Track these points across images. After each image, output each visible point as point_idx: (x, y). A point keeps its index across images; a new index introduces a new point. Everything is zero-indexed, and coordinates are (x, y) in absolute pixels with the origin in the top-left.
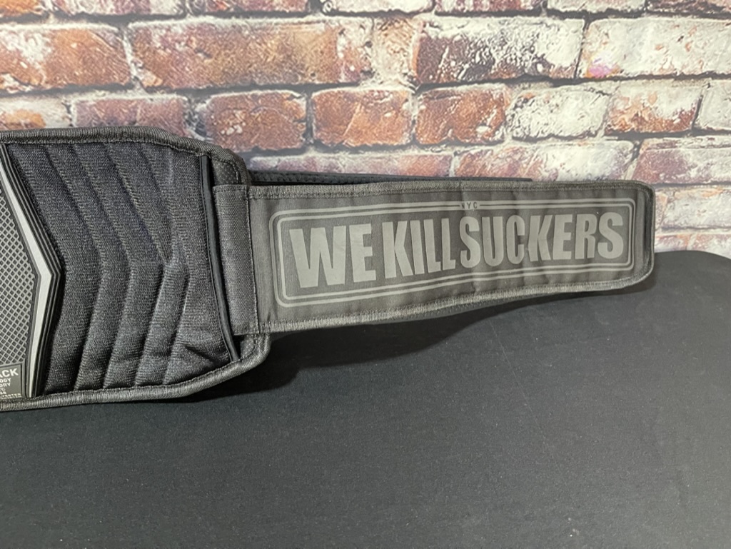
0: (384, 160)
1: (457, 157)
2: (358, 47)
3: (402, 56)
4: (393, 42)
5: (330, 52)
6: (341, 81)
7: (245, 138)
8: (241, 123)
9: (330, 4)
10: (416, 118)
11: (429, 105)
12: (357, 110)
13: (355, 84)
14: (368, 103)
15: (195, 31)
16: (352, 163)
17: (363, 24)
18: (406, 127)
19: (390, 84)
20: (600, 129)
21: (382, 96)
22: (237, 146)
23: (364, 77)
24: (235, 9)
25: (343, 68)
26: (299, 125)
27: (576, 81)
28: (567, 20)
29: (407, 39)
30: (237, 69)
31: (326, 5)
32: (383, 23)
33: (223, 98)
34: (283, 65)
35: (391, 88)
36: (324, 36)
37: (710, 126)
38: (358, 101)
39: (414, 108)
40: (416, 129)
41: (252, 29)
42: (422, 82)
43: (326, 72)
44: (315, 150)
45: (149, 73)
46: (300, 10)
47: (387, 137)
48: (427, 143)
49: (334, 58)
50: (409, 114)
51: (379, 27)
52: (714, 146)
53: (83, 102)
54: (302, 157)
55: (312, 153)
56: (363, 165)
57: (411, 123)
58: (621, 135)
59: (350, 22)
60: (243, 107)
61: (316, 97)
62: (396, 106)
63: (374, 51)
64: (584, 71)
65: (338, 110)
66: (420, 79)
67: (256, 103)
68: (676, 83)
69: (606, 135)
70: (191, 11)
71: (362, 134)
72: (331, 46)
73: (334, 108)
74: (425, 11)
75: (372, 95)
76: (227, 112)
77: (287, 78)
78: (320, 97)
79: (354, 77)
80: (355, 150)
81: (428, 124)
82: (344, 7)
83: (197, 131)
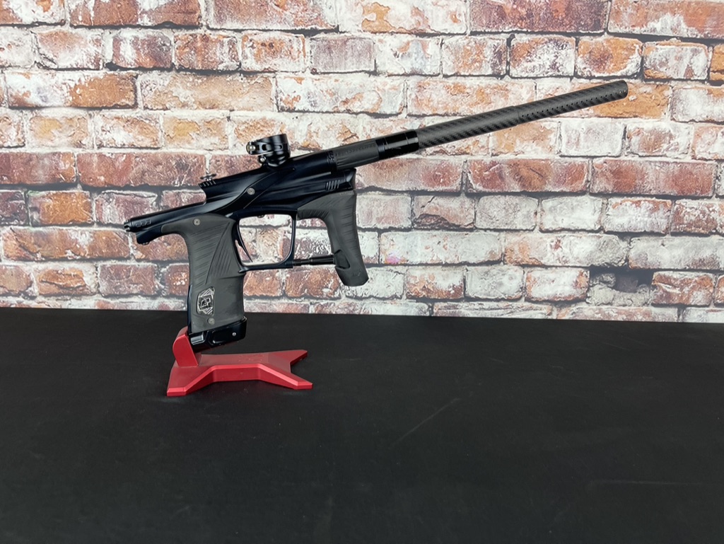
1: (312, 306)
4: (268, 241)
12: (250, 276)
20: (403, 294)
27: (380, 265)
28: (367, 232)
37: (477, 296)
45: (139, 252)
52: (485, 309)
53: (104, 265)
58: (417, 299)
64: (384, 260)
68: (444, 268)
69: (407, 298)
74: (284, 226)
83: (161, 283)
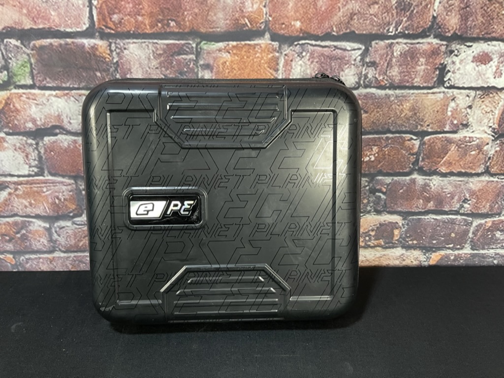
0: (463, 182)
2: (463, 109)
3: (491, 115)
5: (442, 111)
6: (445, 130)
7: (375, 164)
8: (375, 154)
9: (450, 82)
10: (492, 156)
11: (502, 147)
13: (455, 132)
14: (461, 145)
15: (362, 97)
16: (440, 183)
17: (469, 95)
18: (483, 161)
19: (479, 133)
21: (471, 140)
22: (368, 169)
23: (462, 128)
24: (390, 85)
25: (449, 122)
26: (412, 157)
29: (496, 105)
30: (381, 121)
31: (447, 82)
32: (482, 94)
33: (368, 138)
34: (411, 119)
35: (478, 136)
36: (442, 102)
38: (453, 143)
39: (492, 149)
40: (490, 163)
41: (397, 97)
42: (500, 132)
43: (437, 124)
44: (418, 174)
46: (430, 85)
47: (469, 167)
48: (496, 173)
49: (444, 115)
50: (487, 153)
51: (479, 96)
54: (408, 178)
55: (415, 176)
56: (448, 185)
57: (487, 159)
59: (461, 93)
60: (379, 143)
61: (427, 139)
62: (479, 148)
63: (473, 111)
65: (439, 148)
66: (499, 130)
67: (387, 142)
70: (363, 85)
71: (452, 164)
72: (445, 108)
73: (436, 147)
75: (465, 139)
76: (368, 147)
77: (411, 127)
78: (429, 140)
79: (456, 127)
80: (444, 175)
81: (499, 160)
82: (458, 84)
